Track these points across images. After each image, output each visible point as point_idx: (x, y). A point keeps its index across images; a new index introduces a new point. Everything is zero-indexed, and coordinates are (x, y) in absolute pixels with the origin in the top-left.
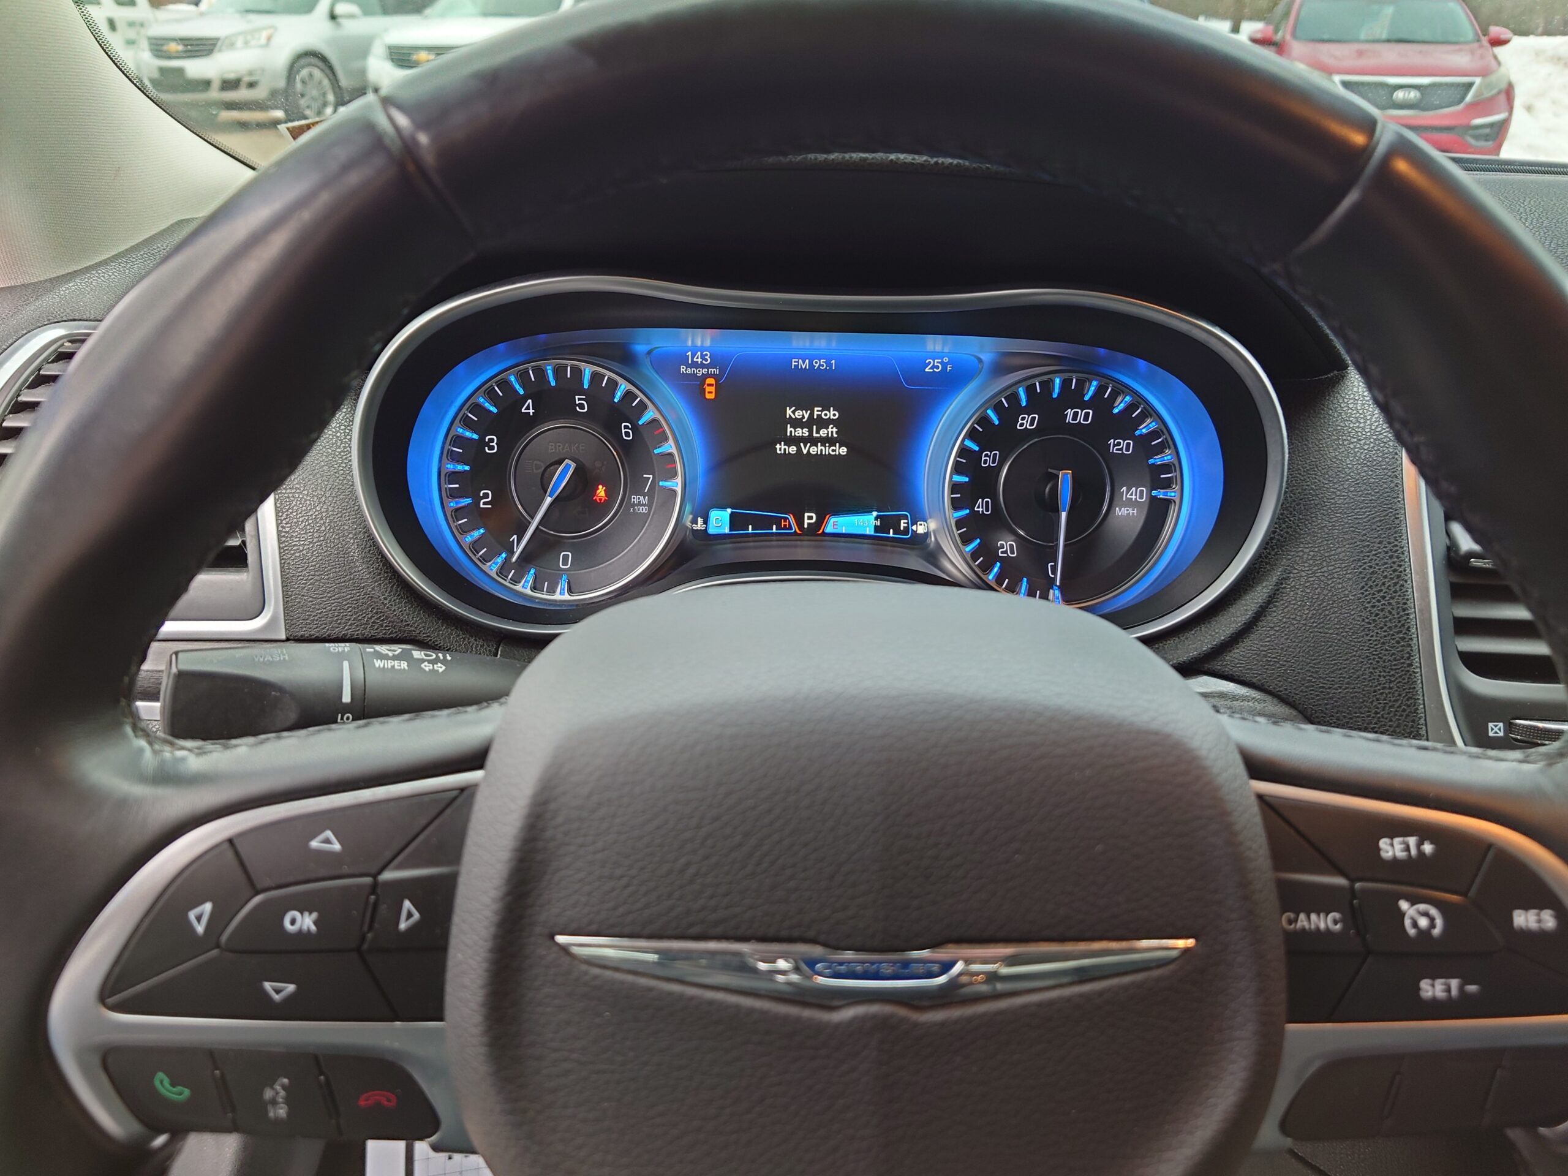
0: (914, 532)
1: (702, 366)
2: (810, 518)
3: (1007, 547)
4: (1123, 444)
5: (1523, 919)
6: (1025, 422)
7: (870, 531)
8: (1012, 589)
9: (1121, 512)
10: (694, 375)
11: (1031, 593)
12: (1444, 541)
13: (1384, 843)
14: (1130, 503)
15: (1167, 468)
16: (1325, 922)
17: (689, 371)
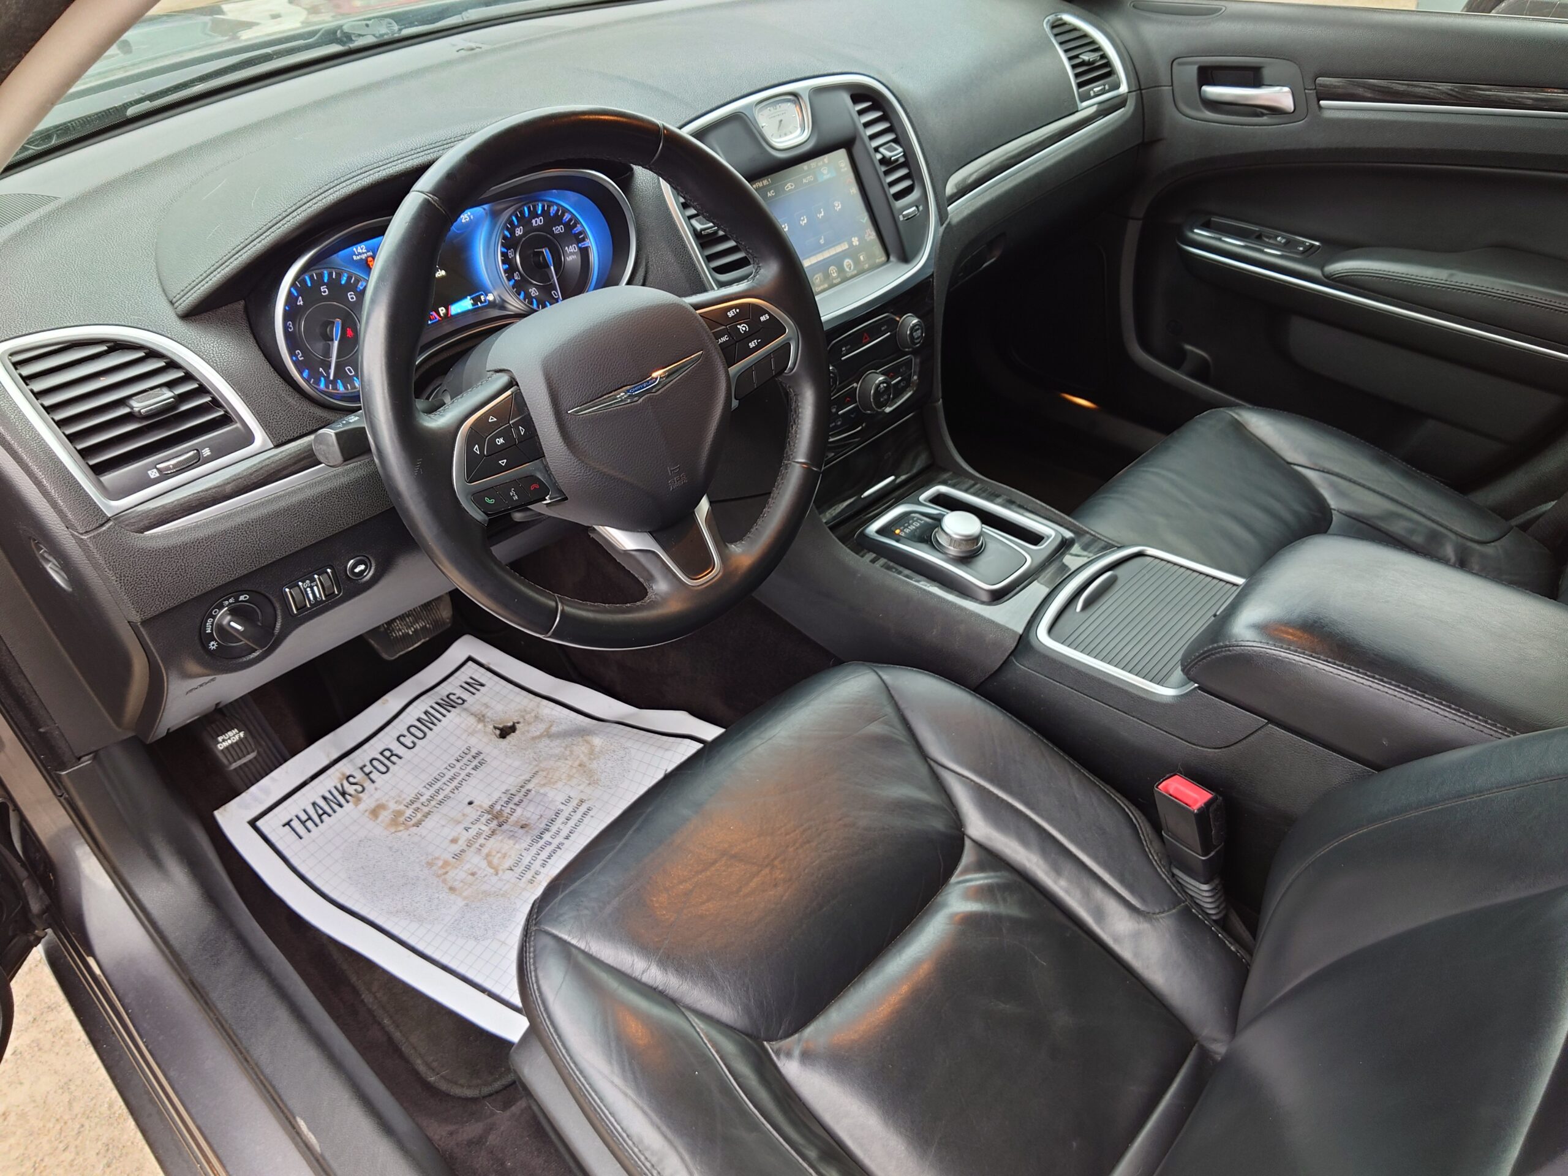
0: (489, 301)
1: (363, 253)
2: (442, 311)
3: (533, 292)
4: (559, 228)
5: (763, 319)
6: (519, 232)
7: (470, 307)
8: (544, 306)
9: (569, 259)
10: (361, 259)
11: (551, 304)
12: (692, 229)
13: (728, 313)
14: (572, 254)
15: (580, 233)
16: (724, 339)
17: (358, 258)
